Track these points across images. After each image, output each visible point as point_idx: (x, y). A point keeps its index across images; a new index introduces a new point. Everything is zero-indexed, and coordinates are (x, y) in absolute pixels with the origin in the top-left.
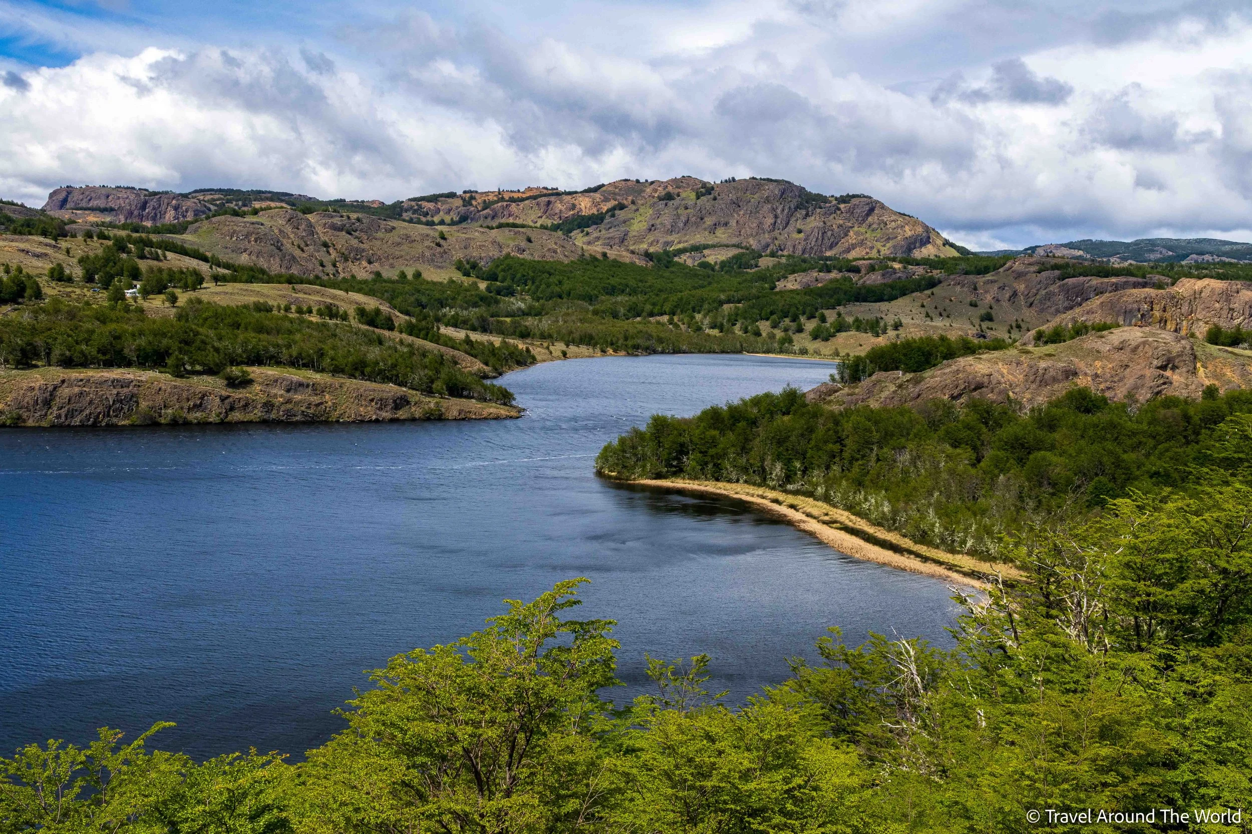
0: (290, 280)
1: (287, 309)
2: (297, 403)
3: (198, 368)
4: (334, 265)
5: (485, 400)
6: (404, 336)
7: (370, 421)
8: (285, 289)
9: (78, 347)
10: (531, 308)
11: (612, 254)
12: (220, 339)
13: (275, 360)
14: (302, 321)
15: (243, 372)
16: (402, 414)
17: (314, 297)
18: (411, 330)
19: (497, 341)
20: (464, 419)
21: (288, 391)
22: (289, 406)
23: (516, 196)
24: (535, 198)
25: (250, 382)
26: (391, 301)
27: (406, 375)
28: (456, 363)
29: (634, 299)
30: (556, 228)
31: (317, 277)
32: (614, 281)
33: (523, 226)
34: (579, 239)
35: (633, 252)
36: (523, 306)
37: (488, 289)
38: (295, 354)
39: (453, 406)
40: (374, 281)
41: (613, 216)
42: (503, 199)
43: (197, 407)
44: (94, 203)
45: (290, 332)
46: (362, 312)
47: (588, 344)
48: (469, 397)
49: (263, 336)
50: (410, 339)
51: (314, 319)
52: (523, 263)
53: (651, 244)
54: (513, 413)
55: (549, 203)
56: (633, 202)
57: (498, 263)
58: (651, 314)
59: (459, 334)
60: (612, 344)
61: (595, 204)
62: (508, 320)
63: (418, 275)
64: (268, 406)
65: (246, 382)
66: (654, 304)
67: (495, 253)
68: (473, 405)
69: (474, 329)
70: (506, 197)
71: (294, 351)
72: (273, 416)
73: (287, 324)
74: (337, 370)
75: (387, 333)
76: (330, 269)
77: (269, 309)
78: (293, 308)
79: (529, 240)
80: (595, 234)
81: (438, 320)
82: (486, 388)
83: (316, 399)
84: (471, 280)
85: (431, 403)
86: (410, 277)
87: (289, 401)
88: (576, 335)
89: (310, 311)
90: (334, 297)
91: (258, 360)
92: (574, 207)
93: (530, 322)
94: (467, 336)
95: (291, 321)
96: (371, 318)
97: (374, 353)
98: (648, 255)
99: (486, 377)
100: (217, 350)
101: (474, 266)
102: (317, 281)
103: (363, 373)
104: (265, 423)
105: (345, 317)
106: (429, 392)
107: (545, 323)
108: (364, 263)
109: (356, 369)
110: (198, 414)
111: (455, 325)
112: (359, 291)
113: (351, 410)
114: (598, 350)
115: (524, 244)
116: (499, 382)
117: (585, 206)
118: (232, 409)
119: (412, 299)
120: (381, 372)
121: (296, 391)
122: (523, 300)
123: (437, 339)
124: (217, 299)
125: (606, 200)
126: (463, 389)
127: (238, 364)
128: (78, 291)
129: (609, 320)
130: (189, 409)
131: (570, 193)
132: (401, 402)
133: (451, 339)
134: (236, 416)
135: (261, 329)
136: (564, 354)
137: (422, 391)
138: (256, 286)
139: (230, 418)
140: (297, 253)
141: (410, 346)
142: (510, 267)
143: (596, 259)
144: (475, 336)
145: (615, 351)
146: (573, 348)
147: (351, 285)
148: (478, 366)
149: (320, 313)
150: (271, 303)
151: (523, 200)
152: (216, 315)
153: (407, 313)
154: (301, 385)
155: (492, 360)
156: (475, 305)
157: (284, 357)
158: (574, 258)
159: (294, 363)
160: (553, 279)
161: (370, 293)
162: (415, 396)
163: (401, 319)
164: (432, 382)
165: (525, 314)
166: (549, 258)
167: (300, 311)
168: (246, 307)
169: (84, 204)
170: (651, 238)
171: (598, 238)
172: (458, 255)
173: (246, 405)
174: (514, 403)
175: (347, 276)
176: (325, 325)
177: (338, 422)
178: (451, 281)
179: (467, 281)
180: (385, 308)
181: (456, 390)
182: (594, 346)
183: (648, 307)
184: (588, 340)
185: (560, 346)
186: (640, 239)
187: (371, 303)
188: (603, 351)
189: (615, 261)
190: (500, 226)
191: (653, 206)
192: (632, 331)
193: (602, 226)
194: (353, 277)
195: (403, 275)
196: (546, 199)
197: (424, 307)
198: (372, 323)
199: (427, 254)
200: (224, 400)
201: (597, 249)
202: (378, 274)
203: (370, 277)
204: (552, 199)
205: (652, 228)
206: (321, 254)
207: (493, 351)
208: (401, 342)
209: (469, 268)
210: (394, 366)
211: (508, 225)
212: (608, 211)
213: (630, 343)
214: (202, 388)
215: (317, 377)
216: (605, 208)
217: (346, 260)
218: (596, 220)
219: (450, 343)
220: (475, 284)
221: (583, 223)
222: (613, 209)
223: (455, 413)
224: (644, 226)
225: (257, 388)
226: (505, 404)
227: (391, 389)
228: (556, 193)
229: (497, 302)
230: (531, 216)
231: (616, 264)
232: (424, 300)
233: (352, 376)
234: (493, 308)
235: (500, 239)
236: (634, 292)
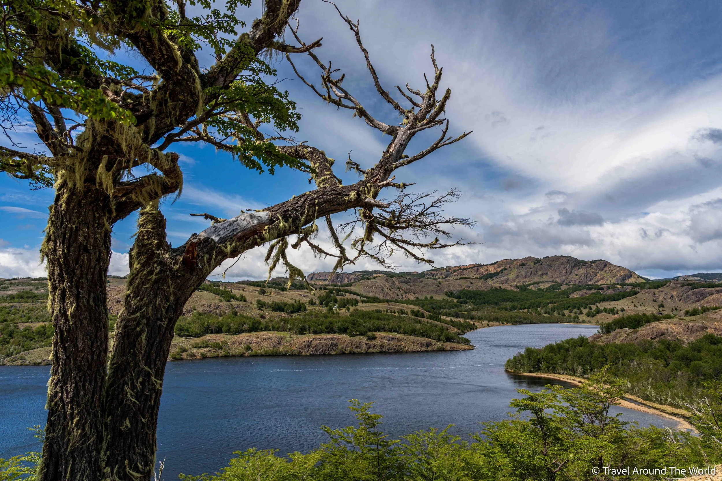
0: (387, 301)
1: (387, 311)
2: (392, 345)
3: (358, 333)
4: (402, 295)
5: (460, 343)
6: (428, 320)
7: (418, 352)
8: (386, 304)
9: (319, 327)
10: (474, 308)
11: (503, 287)
12: (365, 323)
13: (384, 330)
14: (393, 316)
15: (373, 334)
16: (430, 349)
17: (396, 307)
18: (431, 317)
19: (462, 321)
20: (452, 350)
21: (389, 341)
22: (389, 346)
23: (465, 267)
24: (472, 268)
25: (376, 338)
26: (423, 307)
27: (430, 334)
28: (448, 329)
29: (513, 304)
30: (481, 278)
31: (396, 300)
32: (504, 297)
33: (469, 278)
34: (490, 282)
35: (511, 286)
36: (471, 307)
37: (457, 302)
38: (390, 327)
39: (448, 345)
40: (416, 301)
41: (502, 273)
42: (461, 269)
43: (358, 347)
44: (321, 278)
45: (388, 320)
46: (413, 312)
47: (497, 321)
48: (453, 342)
49: (380, 321)
50: (431, 321)
51: (396, 315)
52: (470, 292)
53: (518, 282)
54: (471, 348)
55: (478, 269)
56: (510, 267)
57: (460, 292)
58: (520, 309)
59: (448, 319)
60: (506, 321)
61: (495, 269)
62: (466, 313)
63: (432, 298)
64: (382, 346)
65: (374, 338)
66: (521, 305)
67: (459, 289)
68: (455, 345)
69: (453, 317)
70: (462, 268)
71: (390, 326)
72: (384, 350)
73: (387, 317)
74: (405, 333)
75: (422, 319)
76: (400, 297)
77: (380, 312)
78: (389, 311)
79: (472, 283)
80: (497, 280)
81: (440, 313)
82: (460, 338)
83: (398, 344)
84: (451, 299)
85: (440, 344)
86: (429, 298)
87: (389, 344)
88: (492, 318)
89: (395, 312)
90: (403, 307)
91: (378, 330)
92: (487, 270)
93: (474, 313)
94: (451, 319)
95: (389, 316)
96: (416, 314)
97: (418, 326)
98: (516, 286)
99: (459, 334)
100: (364, 327)
101: (452, 293)
102: (396, 301)
103: (415, 334)
104: (381, 353)
105: (407, 314)
106: (439, 340)
107: (480, 314)
108: (412, 294)
109: (412, 332)
110: (358, 350)
111: (446, 315)
112: (411, 304)
113: (412, 347)
114: (501, 323)
115: (469, 285)
116: (464, 336)
117: (491, 270)
118: (370, 348)
119: (430, 306)
120: (421, 333)
121: (391, 341)
122: (471, 305)
123: (440, 320)
124: (363, 309)
125: (499, 267)
126: (451, 339)
127: (371, 331)
128: (318, 308)
129: (504, 312)
130: (355, 348)
131: (485, 265)
132: (429, 344)
133: (445, 320)
134: (371, 350)
135: (378, 319)
136: (488, 325)
137: (436, 340)
138: (376, 304)
139: (369, 351)
140: (389, 291)
141: (431, 323)
142: (465, 293)
143: (497, 289)
144: (454, 319)
145: (507, 323)
146: (491, 323)
147: (408, 302)
148: (456, 330)
149: (398, 313)
150: (381, 309)
151: (468, 269)
152: (363, 314)
153: (429, 312)
154: (393, 338)
155: (461, 328)
156: (453, 308)
157: (387, 329)
158: (489, 289)
159: (390, 331)
160: (482, 297)
161: (414, 305)
162: (434, 342)
163: (427, 314)
164: (440, 337)
165: (472, 310)
166: (479, 289)
167: (391, 312)
168: (373, 311)
169: (318, 278)
170: (517, 280)
171: (497, 281)
172: (446, 290)
173: (374, 346)
174: (470, 344)
175: (407, 299)
176: (400, 317)
177: (406, 352)
178: (444, 299)
179: (449, 299)
180: (421, 310)
181: (449, 339)
182: (499, 322)
183: (519, 306)
184: (496, 319)
185: (486, 322)
186: (513, 281)
187: (416, 308)
188: (503, 324)
189: (504, 289)
190: (460, 278)
191: (517, 268)
192: (513, 315)
193: (498, 277)
194: (409, 299)
195: (426, 298)
196: (477, 268)
197: (434, 309)
198: (416, 315)
199: (435, 290)
200: (366, 344)
201: (497, 285)
202: (417, 298)
203: (415, 299)
204: (479, 268)
205: (517, 277)
206: (397, 291)
207: (461, 325)
208: (428, 322)
209: (450, 294)
210: (426, 331)
211: (463, 278)
212: (500, 271)
213: (513, 320)
214: (360, 340)
215: (399, 336)
216: (499, 270)
217: (406, 293)
218: (496, 274)
219: (445, 322)
220: (453, 300)
221: (491, 276)
222: (502, 270)
223: (449, 348)
224: (514, 276)
225: (378, 340)
226: (467, 344)
227: (425, 340)
228: (480, 266)
229: (461, 306)
230: (473, 275)
231: (505, 291)
232: (434, 306)
233: (411, 335)
234: (460, 309)
235: (461, 283)
236: (513, 301)
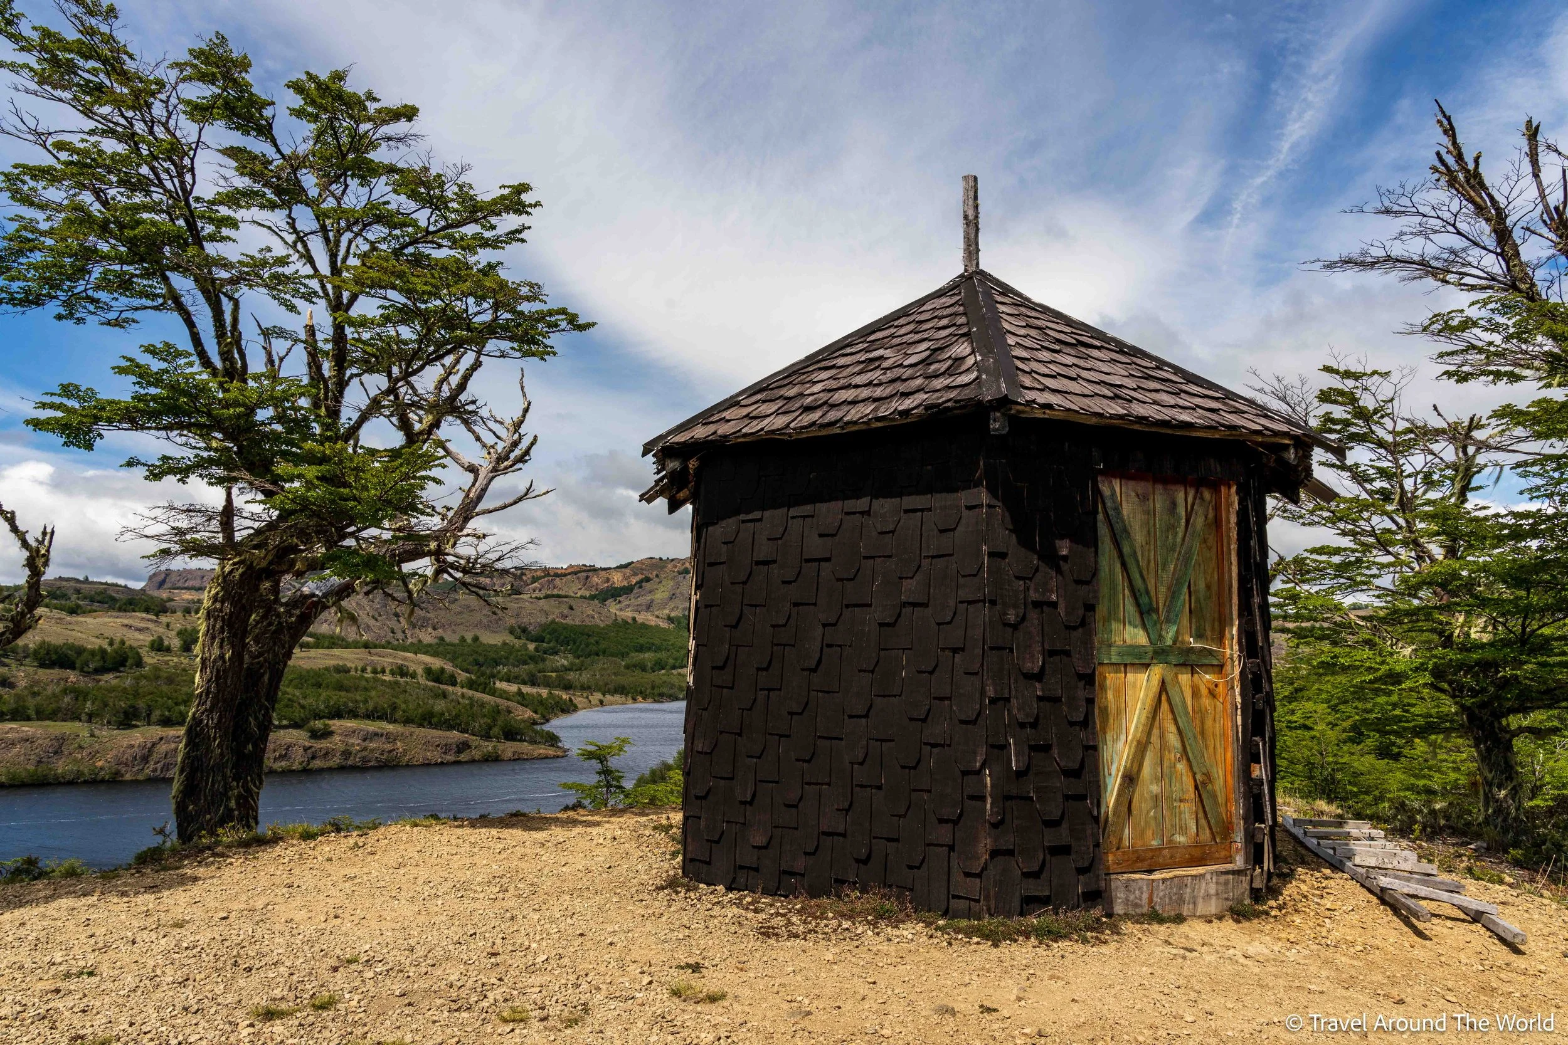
0: (366, 646)
1: (364, 670)
2: (372, 751)
3: (285, 722)
4: (404, 632)
5: (535, 742)
6: (465, 690)
7: (436, 764)
8: (361, 653)
9: (177, 708)
10: (572, 664)
11: (640, 618)
12: (305, 697)
13: (354, 715)
14: (376, 680)
15: (325, 725)
16: (463, 757)
17: (387, 659)
18: (471, 685)
19: (544, 692)
20: (518, 759)
21: (364, 740)
22: (364, 753)
23: (559, 572)
24: (575, 573)
25: (331, 733)
26: (453, 660)
27: (467, 723)
28: (510, 712)
29: (658, 655)
30: (592, 597)
31: (389, 643)
32: (641, 641)
33: (566, 597)
34: (613, 608)
35: (658, 617)
36: (566, 663)
37: (537, 650)
38: (371, 708)
39: (508, 748)
40: (438, 645)
41: (641, 587)
42: (549, 575)
43: (282, 757)
44: (190, 583)
45: (366, 689)
46: (428, 671)
47: (621, 693)
48: (521, 740)
49: (343, 694)
50: (471, 693)
51: (387, 677)
52: (566, 627)
53: (672, 610)
54: (560, 753)
55: (587, 577)
56: (657, 576)
57: (544, 627)
58: (674, 668)
59: (513, 688)
60: (641, 693)
61: (626, 578)
62: (554, 675)
63: (476, 639)
64: (346, 754)
65: (327, 734)
66: (676, 659)
67: (542, 619)
68: (525, 747)
69: (524, 683)
70: (552, 573)
71: (371, 705)
72: (350, 762)
73: (364, 683)
74: (407, 721)
75: (450, 689)
76: (400, 636)
77: (348, 671)
78: (369, 669)
79: (571, 608)
80: (627, 603)
81: (493, 676)
82: (536, 732)
83: (388, 747)
84: (522, 642)
85: (489, 746)
86: (469, 641)
87: (365, 749)
88: (611, 686)
89: (383, 671)
90: (405, 659)
91: (338, 715)
92: (608, 580)
93: (572, 676)
94: (519, 689)
95: (367, 680)
96: (436, 676)
97: (440, 705)
98: (670, 619)
99: (535, 723)
100: (303, 707)
101: (524, 630)
102: (388, 645)
103: (430, 723)
104: (342, 769)
105: (414, 676)
106: (487, 737)
107: (585, 677)
108: (430, 630)
109: (425, 719)
110: (283, 764)
111: (508, 681)
112: (425, 653)
113: (420, 755)
114: (629, 698)
115: (566, 611)
116: (547, 727)
117: (618, 579)
118: (314, 757)
119: (471, 659)
120: (446, 721)
121: (371, 740)
122: (566, 658)
123: (493, 692)
124: (301, 663)
125: (635, 574)
126: (517, 734)
127: (321, 718)
128: (176, 659)
129: (638, 672)
130: (275, 759)
131: (605, 569)
132: (463, 747)
133: (505, 692)
134: (317, 764)
135: (340, 687)
136: (601, 702)
137: (481, 736)
138: (336, 651)
139: (311, 765)
140: (372, 622)
141: (470, 698)
142: (554, 631)
143: (627, 623)
144: (526, 689)
145: (644, 699)
146: (608, 697)
147: (419, 648)
148: (528, 714)
149: (393, 673)
150: (349, 665)
151: (565, 575)
152: (301, 677)
153: (467, 671)
154: (376, 734)
155: (540, 709)
156: (525, 663)
157: (362, 710)
158: (609, 622)
159: (369, 716)
160: (592, 640)
161: (435, 654)
162: (475, 741)
163: (462, 676)
164: (490, 729)
165: (567, 669)
166: (588, 622)
167: (375, 671)
168: (327, 669)
169: (180, 584)
170: (672, 605)
171: (628, 606)
172: (512, 622)
173: (326, 754)
174: (560, 744)
175: (415, 640)
176: (397, 683)
177: (407, 765)
178: (505, 644)
179: (518, 643)
180: (449, 667)
181: (511, 734)
182: (626, 695)
183: (671, 661)
184: (621, 690)
185: (598, 696)
186: (663, 605)
187: (436, 663)
188: (634, 699)
189: (643, 624)
190: (547, 597)
191: (673, 579)
192: (658, 682)
193: (632, 595)
194: (420, 641)
195: (463, 639)
196: (585, 574)
197: (481, 665)
198: (437, 680)
199: (485, 621)
200: (306, 749)
201: (628, 614)
202: (442, 639)
203: (436, 641)
204: (590, 574)
205: (673, 597)
206: (392, 623)
207: (541, 702)
208: (463, 696)
209: (522, 631)
210: (457, 716)
211: (553, 596)
212: (637, 583)
213: (656, 691)
214: (288, 740)
215: (390, 727)
216: (634, 581)
217: (414, 627)
218: (628, 590)
219: (504, 695)
220: (525, 644)
221: (615, 593)
222: (641, 582)
223: (510, 754)
224: (666, 595)
225: (337, 738)
226: (552, 746)
227: (455, 736)
228: (593, 569)
229: (544, 660)
230: (575, 589)
231: (644, 626)
232: (481, 659)
233: (421, 725)
234: (541, 666)
235: (546, 608)
236: (659, 649)
